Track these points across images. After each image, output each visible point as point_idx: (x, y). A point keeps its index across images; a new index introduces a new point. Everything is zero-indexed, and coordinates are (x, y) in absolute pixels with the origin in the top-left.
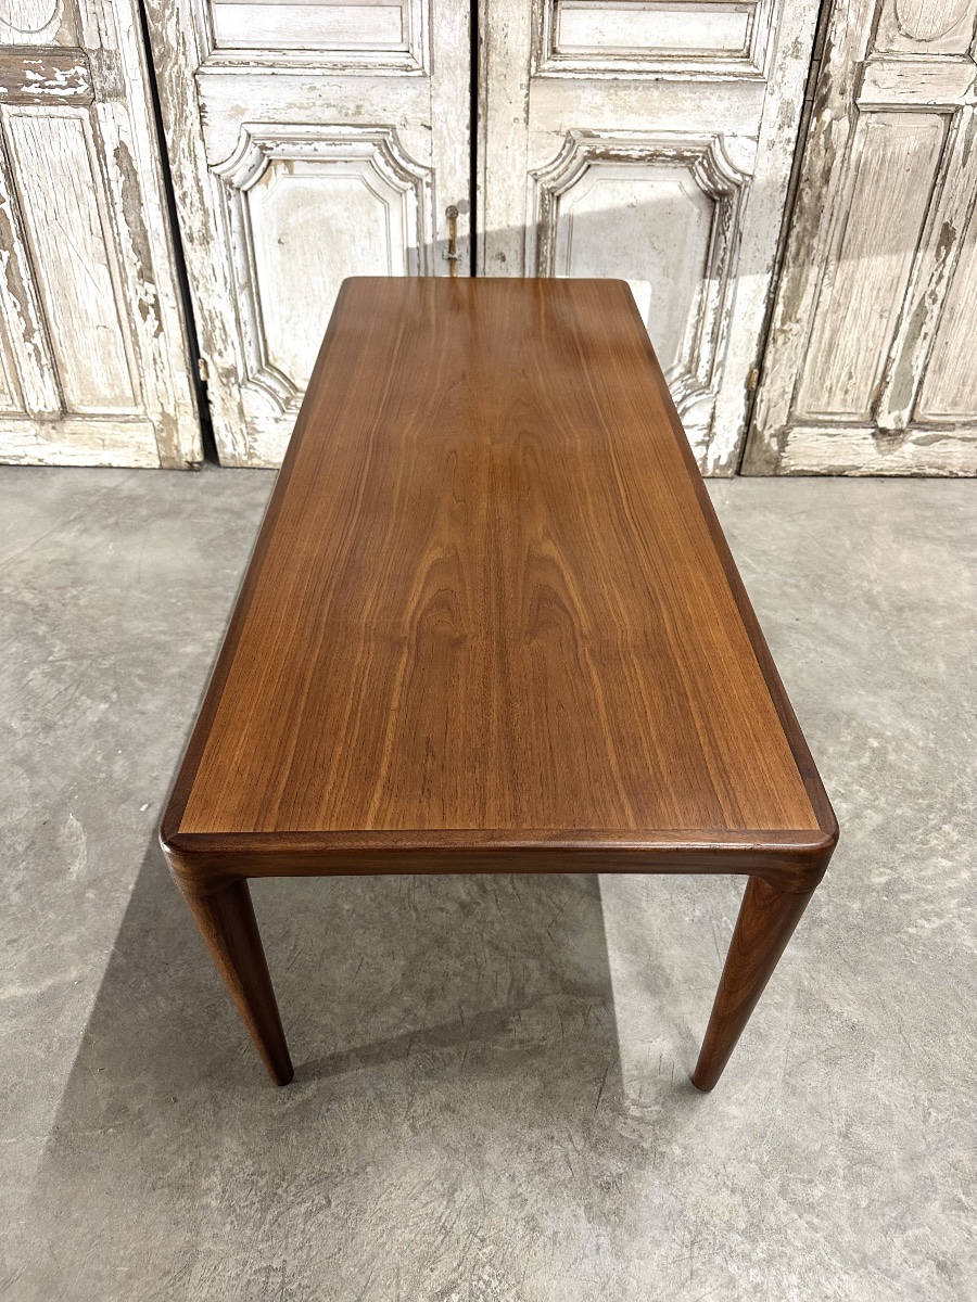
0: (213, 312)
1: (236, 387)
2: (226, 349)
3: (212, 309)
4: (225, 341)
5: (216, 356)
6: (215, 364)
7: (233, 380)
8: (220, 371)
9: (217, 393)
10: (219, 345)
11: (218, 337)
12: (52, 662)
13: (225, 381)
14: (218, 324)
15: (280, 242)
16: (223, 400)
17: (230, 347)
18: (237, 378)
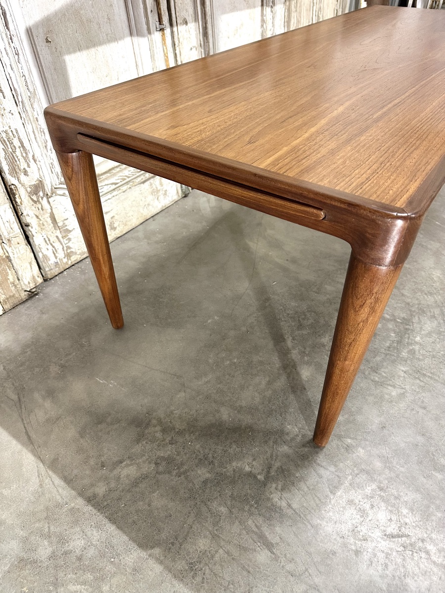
0: (9, 131)
1: (45, 199)
2: (29, 166)
3: (7, 128)
4: (26, 159)
5: (22, 177)
6: (23, 185)
7: (41, 194)
8: (29, 190)
9: (31, 213)
10: (23, 165)
11: (20, 157)
12: (267, 477)
13: (35, 198)
14: (16, 143)
15: (47, 41)
16: (37, 217)
17: (32, 163)
18: (44, 190)
